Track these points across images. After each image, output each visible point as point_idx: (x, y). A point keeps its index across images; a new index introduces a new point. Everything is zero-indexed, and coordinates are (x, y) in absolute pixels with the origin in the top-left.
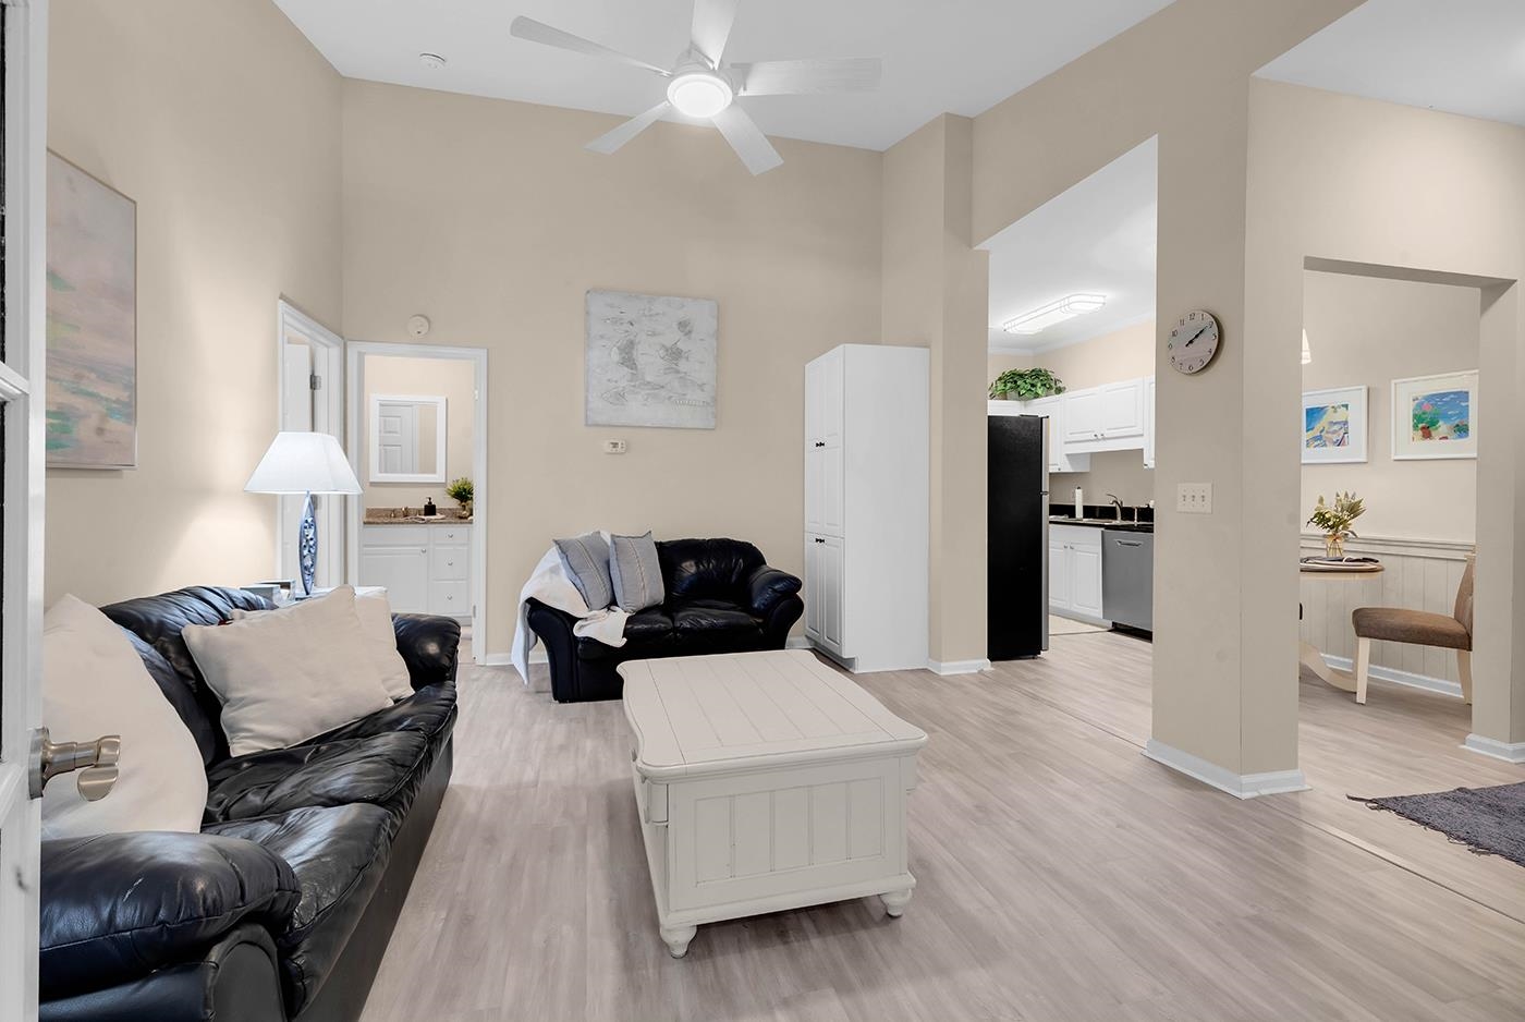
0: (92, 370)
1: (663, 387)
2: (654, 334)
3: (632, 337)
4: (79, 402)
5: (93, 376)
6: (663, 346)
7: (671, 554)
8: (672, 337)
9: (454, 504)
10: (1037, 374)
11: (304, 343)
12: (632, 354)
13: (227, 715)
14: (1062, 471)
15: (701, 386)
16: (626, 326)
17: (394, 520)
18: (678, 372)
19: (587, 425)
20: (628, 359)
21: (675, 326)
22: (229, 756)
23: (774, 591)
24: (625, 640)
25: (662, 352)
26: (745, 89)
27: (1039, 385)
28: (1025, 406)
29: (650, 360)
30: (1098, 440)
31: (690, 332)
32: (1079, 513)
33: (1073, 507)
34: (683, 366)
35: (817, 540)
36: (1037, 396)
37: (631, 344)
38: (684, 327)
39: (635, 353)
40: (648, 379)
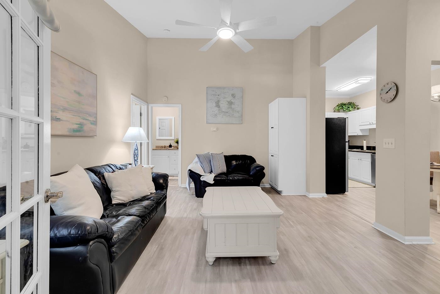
0: (87, 114)
1: (227, 112)
2: (225, 98)
3: (219, 99)
4: (84, 121)
5: (87, 115)
6: (227, 101)
7: (228, 159)
8: (230, 98)
9: (176, 144)
10: (350, 104)
11: (138, 105)
12: (219, 104)
13: (112, 194)
14: (358, 135)
15: (238, 112)
16: (217, 96)
17: (162, 149)
18: (232, 108)
19: (207, 123)
20: (218, 105)
21: (230, 95)
22: (112, 203)
23: (256, 170)
24: (214, 182)
25: (227, 103)
26: (238, 30)
27: (351, 107)
28: (346, 114)
29: (224, 105)
30: (370, 124)
31: (235, 97)
32: (365, 148)
33: (363, 146)
34: (233, 106)
35: (272, 156)
36: (350, 111)
37: (219, 101)
38: (233, 96)
39: (220, 103)
40: (223, 110)
